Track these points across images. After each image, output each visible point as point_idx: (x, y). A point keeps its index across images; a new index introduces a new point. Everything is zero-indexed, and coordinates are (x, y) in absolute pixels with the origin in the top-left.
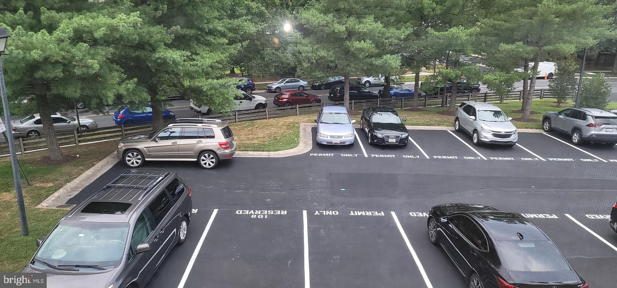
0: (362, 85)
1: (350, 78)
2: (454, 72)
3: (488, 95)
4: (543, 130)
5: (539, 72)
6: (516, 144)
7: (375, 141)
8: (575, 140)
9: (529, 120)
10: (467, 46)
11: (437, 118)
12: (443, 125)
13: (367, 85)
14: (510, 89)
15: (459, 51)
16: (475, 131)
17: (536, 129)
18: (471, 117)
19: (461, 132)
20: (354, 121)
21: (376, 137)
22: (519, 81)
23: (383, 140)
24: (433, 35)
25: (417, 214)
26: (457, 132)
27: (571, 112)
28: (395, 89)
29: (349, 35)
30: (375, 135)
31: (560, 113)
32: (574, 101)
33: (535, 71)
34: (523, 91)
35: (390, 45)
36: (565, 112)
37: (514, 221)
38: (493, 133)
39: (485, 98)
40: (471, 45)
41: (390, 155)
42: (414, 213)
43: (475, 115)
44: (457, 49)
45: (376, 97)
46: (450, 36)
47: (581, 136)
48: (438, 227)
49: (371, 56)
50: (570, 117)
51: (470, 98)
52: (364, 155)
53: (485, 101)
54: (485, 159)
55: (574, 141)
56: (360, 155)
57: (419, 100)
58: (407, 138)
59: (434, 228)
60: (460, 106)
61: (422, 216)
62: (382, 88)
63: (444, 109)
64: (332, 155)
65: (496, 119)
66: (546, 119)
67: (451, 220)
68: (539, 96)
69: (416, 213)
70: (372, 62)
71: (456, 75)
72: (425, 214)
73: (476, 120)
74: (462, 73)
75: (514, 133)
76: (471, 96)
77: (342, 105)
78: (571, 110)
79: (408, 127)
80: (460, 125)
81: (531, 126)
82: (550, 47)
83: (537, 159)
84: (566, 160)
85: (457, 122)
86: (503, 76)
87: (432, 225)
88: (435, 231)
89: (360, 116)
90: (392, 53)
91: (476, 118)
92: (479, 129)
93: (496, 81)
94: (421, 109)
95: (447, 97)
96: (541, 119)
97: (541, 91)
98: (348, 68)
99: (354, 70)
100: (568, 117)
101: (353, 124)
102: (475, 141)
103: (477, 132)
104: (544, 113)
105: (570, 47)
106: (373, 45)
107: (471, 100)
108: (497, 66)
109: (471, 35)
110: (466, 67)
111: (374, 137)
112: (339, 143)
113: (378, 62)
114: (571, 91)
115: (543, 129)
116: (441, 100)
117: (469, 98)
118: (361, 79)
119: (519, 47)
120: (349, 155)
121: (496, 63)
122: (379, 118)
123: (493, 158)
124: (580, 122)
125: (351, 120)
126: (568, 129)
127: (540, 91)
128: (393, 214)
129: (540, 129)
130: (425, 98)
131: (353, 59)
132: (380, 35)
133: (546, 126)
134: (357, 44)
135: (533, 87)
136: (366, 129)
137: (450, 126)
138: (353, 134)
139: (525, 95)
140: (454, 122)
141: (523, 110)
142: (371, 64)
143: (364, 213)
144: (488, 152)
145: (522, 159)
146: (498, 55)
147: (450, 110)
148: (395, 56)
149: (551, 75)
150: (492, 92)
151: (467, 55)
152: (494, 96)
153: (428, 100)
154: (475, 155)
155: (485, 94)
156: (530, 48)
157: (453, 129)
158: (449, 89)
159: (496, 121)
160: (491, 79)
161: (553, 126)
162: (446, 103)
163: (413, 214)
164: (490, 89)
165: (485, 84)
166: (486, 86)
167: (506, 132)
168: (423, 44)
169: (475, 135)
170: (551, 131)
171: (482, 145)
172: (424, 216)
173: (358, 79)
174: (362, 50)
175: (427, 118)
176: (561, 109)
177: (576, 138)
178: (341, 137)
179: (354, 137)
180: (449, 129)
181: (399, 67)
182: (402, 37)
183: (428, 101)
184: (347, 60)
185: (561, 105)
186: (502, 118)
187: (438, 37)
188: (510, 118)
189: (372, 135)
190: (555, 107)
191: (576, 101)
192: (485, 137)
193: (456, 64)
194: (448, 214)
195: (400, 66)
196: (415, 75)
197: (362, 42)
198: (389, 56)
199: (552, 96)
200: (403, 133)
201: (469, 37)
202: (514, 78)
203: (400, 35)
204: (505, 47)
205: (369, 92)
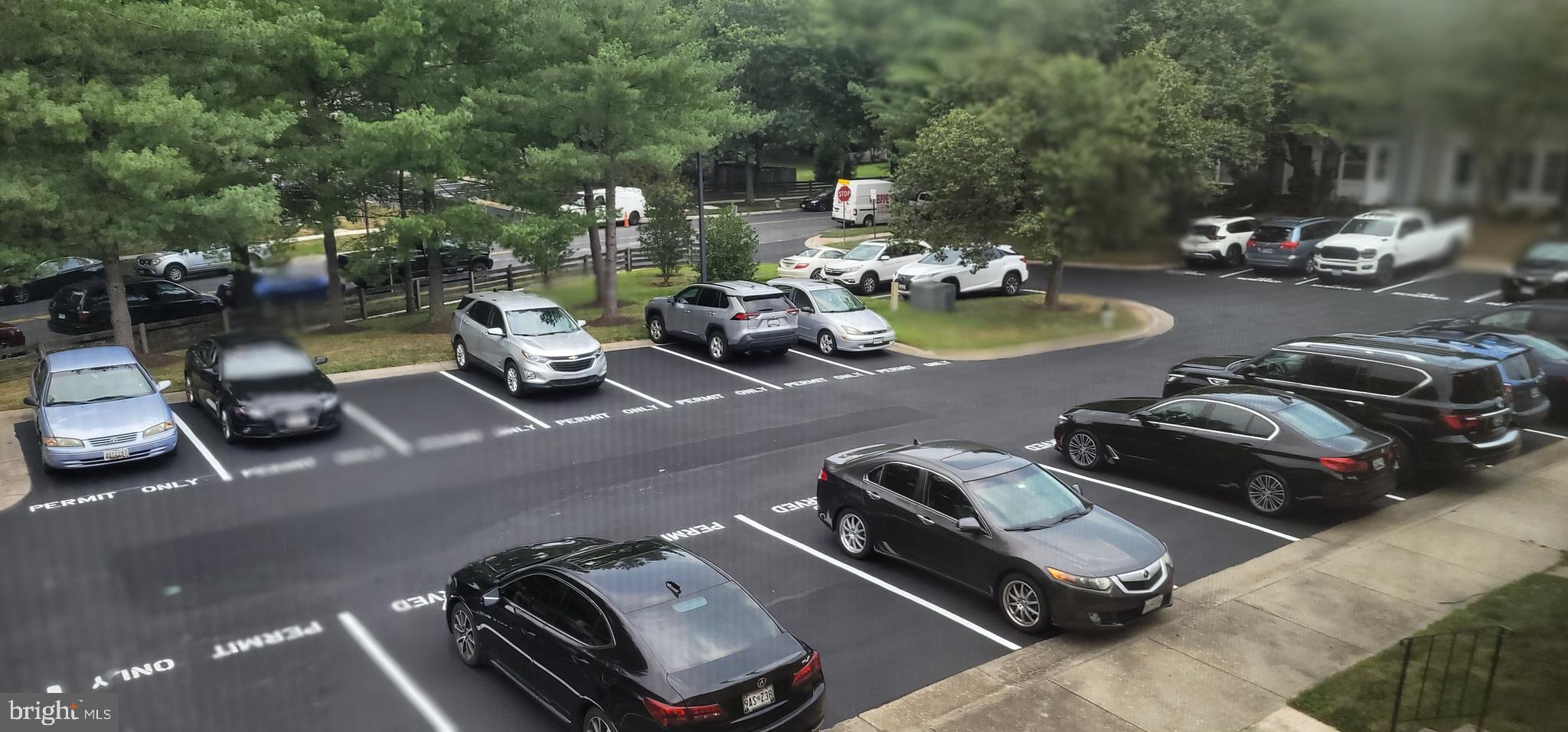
0: (158, 276)
1: (121, 258)
2: (428, 223)
3: (514, 272)
4: (650, 341)
5: (619, 211)
6: (606, 380)
7: (247, 431)
8: (716, 352)
9: (619, 322)
10: (447, 157)
11: (406, 344)
12: (427, 360)
13: (176, 275)
14: (561, 253)
15: (432, 169)
16: (510, 362)
17: (637, 339)
18: (492, 330)
19: (476, 370)
20: (164, 384)
21: (248, 420)
22: (582, 234)
23: (269, 424)
24: (355, 131)
25: (412, 603)
26: (461, 372)
27: (698, 293)
28: (268, 280)
29: (95, 134)
30: (242, 414)
31: (677, 299)
32: (694, 270)
33: (611, 210)
34: (593, 256)
35: (237, 159)
36: (687, 295)
37: (637, 561)
38: (550, 361)
39: (509, 279)
40: (457, 153)
41: (301, 463)
42: (404, 602)
43: (502, 325)
44: (426, 163)
45: (212, 307)
46: (402, 132)
47: (725, 341)
48: (479, 620)
49: (182, 193)
50: (699, 305)
51: (474, 285)
52: (218, 477)
53: (510, 288)
54: (546, 426)
55: (715, 354)
56: (206, 478)
57: (345, 303)
58: (337, 409)
59: (468, 626)
60: (461, 307)
61: (426, 603)
62: (226, 281)
63: (416, 318)
64: (110, 495)
65: (549, 328)
66: (653, 314)
67: (507, 594)
68: (624, 266)
69: (409, 600)
70: (188, 208)
71: (435, 231)
72: (432, 598)
73: (506, 336)
74: (447, 223)
75: (598, 356)
76: (475, 278)
77: (110, 340)
78: (697, 290)
79: (336, 378)
80: (468, 355)
81: (626, 335)
82: (630, 155)
83: (653, 406)
84: (709, 398)
85: (460, 349)
86: (548, 225)
87: (460, 623)
88: (470, 633)
89: (180, 368)
90: (249, 180)
91: (505, 331)
92: (517, 357)
93: (533, 239)
94: (356, 327)
95: (415, 287)
96: (643, 316)
97: (626, 253)
98: (112, 232)
99: (133, 234)
100: (695, 304)
101: (162, 392)
102: (514, 387)
103: (512, 363)
104: (646, 303)
105: (672, 153)
106: (184, 161)
107: (478, 288)
108: (527, 203)
109: (452, 128)
110: (457, 209)
111: (240, 421)
112: (126, 454)
113: (209, 208)
114: (684, 249)
115: (651, 337)
116: (404, 297)
117: (470, 286)
118: (151, 261)
119: (566, 155)
120: (168, 486)
121: (524, 194)
122: (240, 364)
123: (564, 421)
124: (718, 313)
125: (153, 382)
126: (698, 332)
127: (623, 254)
128: (348, 620)
129: (645, 338)
130: (360, 296)
131: (122, 204)
132: (200, 133)
133: (656, 330)
134: (130, 160)
135: (612, 245)
136: (209, 402)
137: (444, 359)
138: (169, 421)
139: (598, 264)
140: (451, 349)
141: (600, 300)
142: (187, 216)
143: (257, 642)
144: (551, 409)
145: (624, 411)
146: (525, 177)
147: (433, 321)
148: (260, 190)
149: (635, 215)
150: (527, 263)
151: (452, 178)
152: (529, 273)
153: (367, 300)
154: (523, 422)
155: (509, 270)
156: (592, 158)
157: (451, 365)
158: (421, 267)
159: (552, 334)
160: (521, 233)
161: (668, 328)
162: (417, 302)
163: (401, 606)
164: (521, 258)
165: (507, 246)
166: (510, 251)
167: (580, 356)
168: (330, 154)
169: (511, 373)
170: (669, 339)
171: (532, 395)
172: (432, 601)
173: (143, 261)
174: (147, 176)
175: (378, 347)
176: (677, 289)
177: (716, 348)
178: (132, 436)
179: (174, 430)
180: (443, 369)
181: (278, 220)
182: (270, 137)
183: (367, 303)
184: (101, 207)
185: (671, 279)
186: (562, 324)
187: (368, 136)
188: (582, 323)
189: (232, 416)
190: (661, 286)
191: (700, 270)
192: (536, 375)
193: (429, 202)
194: (498, 581)
195: (280, 216)
196: (322, 236)
197: (146, 152)
198: (239, 189)
199: (651, 263)
200: (323, 395)
201: (449, 133)
202: (571, 229)
203: (263, 131)
204: (537, 155)
205: (189, 295)
